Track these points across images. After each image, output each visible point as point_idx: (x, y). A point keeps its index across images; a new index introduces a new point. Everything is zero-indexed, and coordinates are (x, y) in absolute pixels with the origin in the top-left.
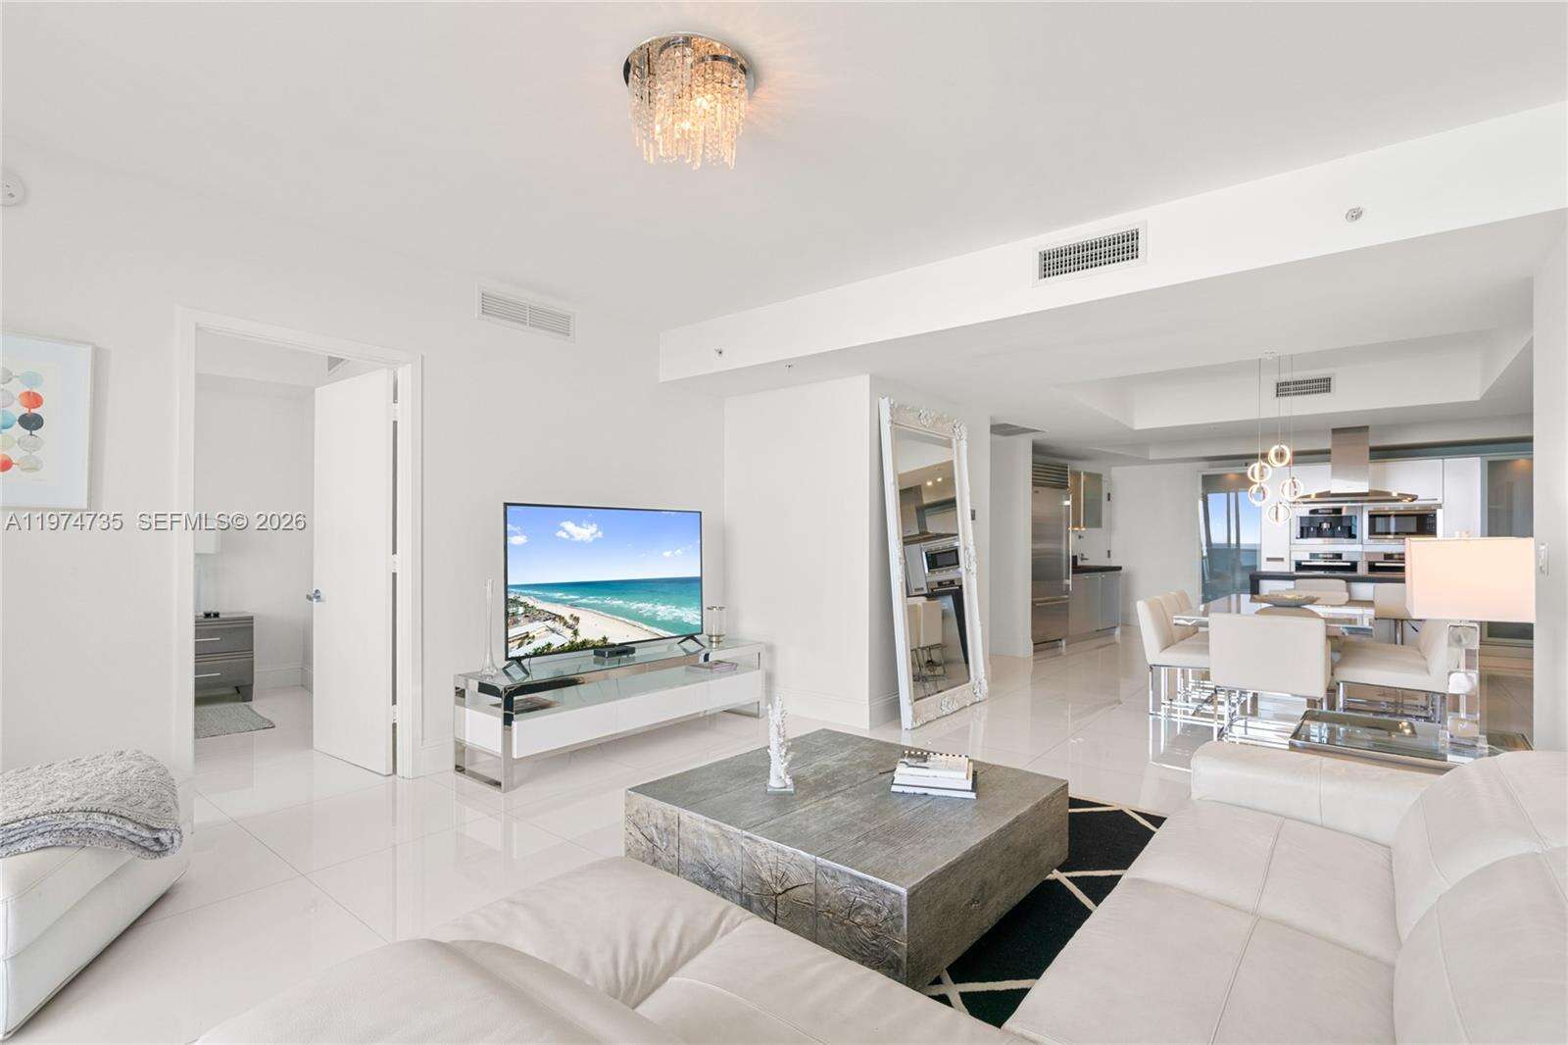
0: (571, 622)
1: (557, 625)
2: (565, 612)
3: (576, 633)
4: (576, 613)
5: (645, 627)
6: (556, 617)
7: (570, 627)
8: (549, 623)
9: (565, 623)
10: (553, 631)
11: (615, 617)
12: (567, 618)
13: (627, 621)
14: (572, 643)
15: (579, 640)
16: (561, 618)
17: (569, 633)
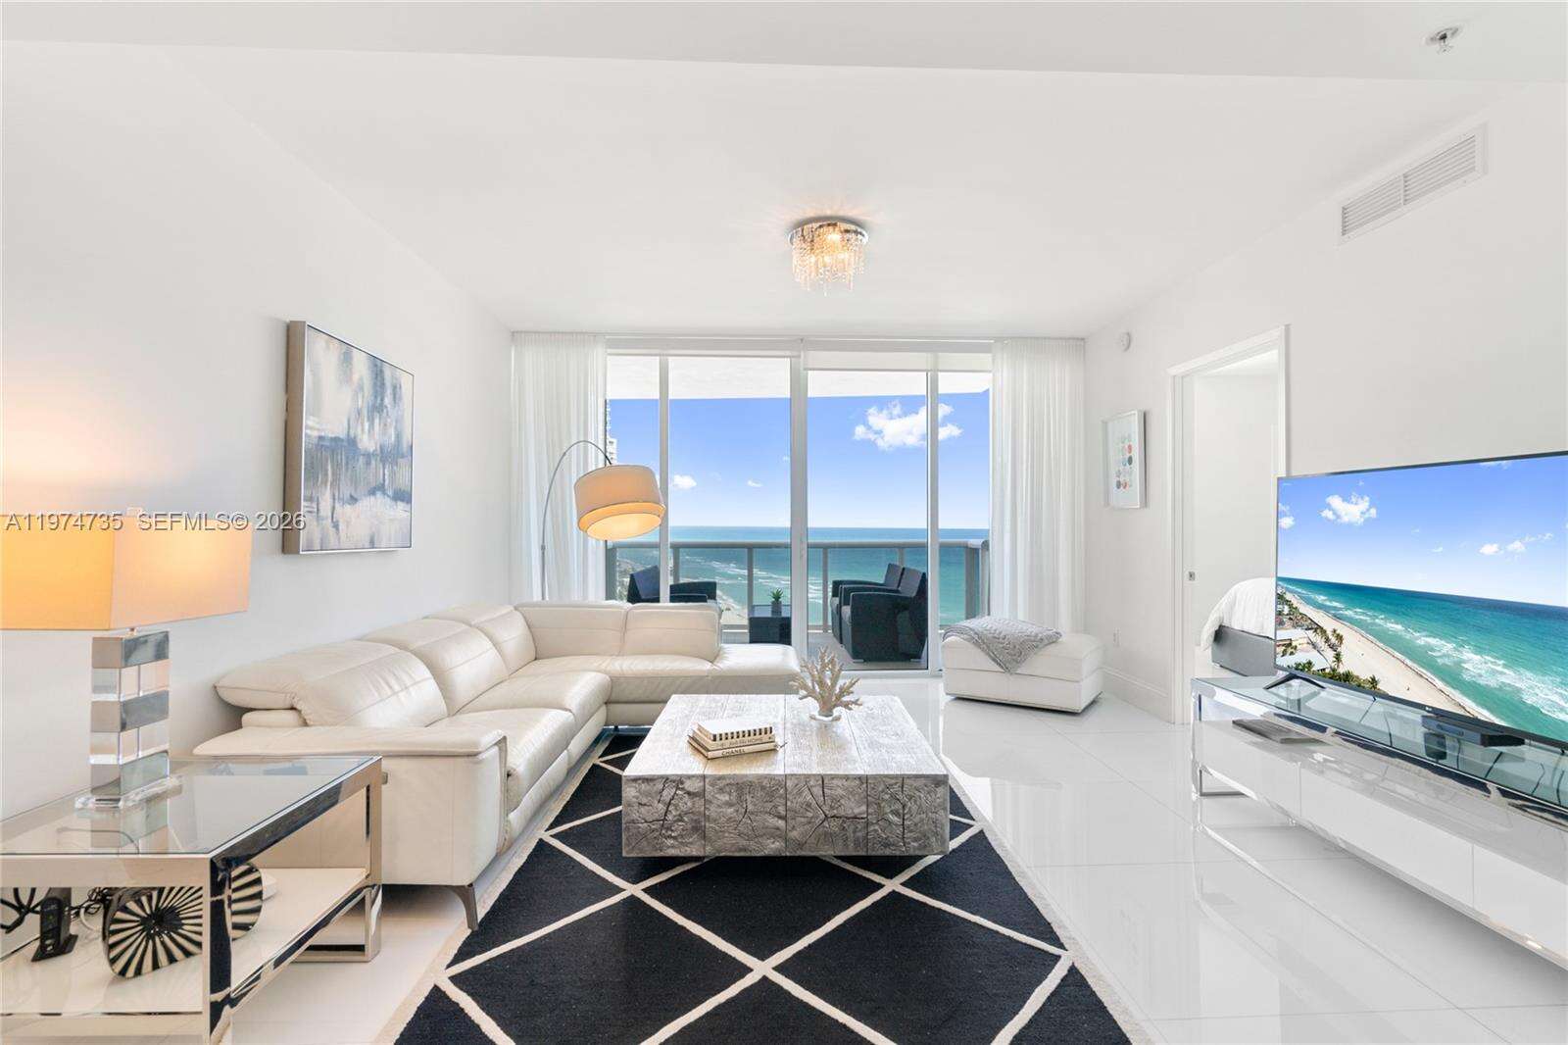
0: (1333, 640)
1: (1318, 639)
2: (1328, 623)
3: (1338, 657)
4: (1342, 630)
5: (1440, 684)
6: (1318, 629)
7: (1332, 647)
8: (1310, 633)
9: (1327, 640)
10: (1314, 646)
11: (1391, 650)
12: (1329, 633)
13: (1408, 662)
14: (1334, 670)
15: (1342, 670)
16: (1324, 632)
17: (1330, 654)
